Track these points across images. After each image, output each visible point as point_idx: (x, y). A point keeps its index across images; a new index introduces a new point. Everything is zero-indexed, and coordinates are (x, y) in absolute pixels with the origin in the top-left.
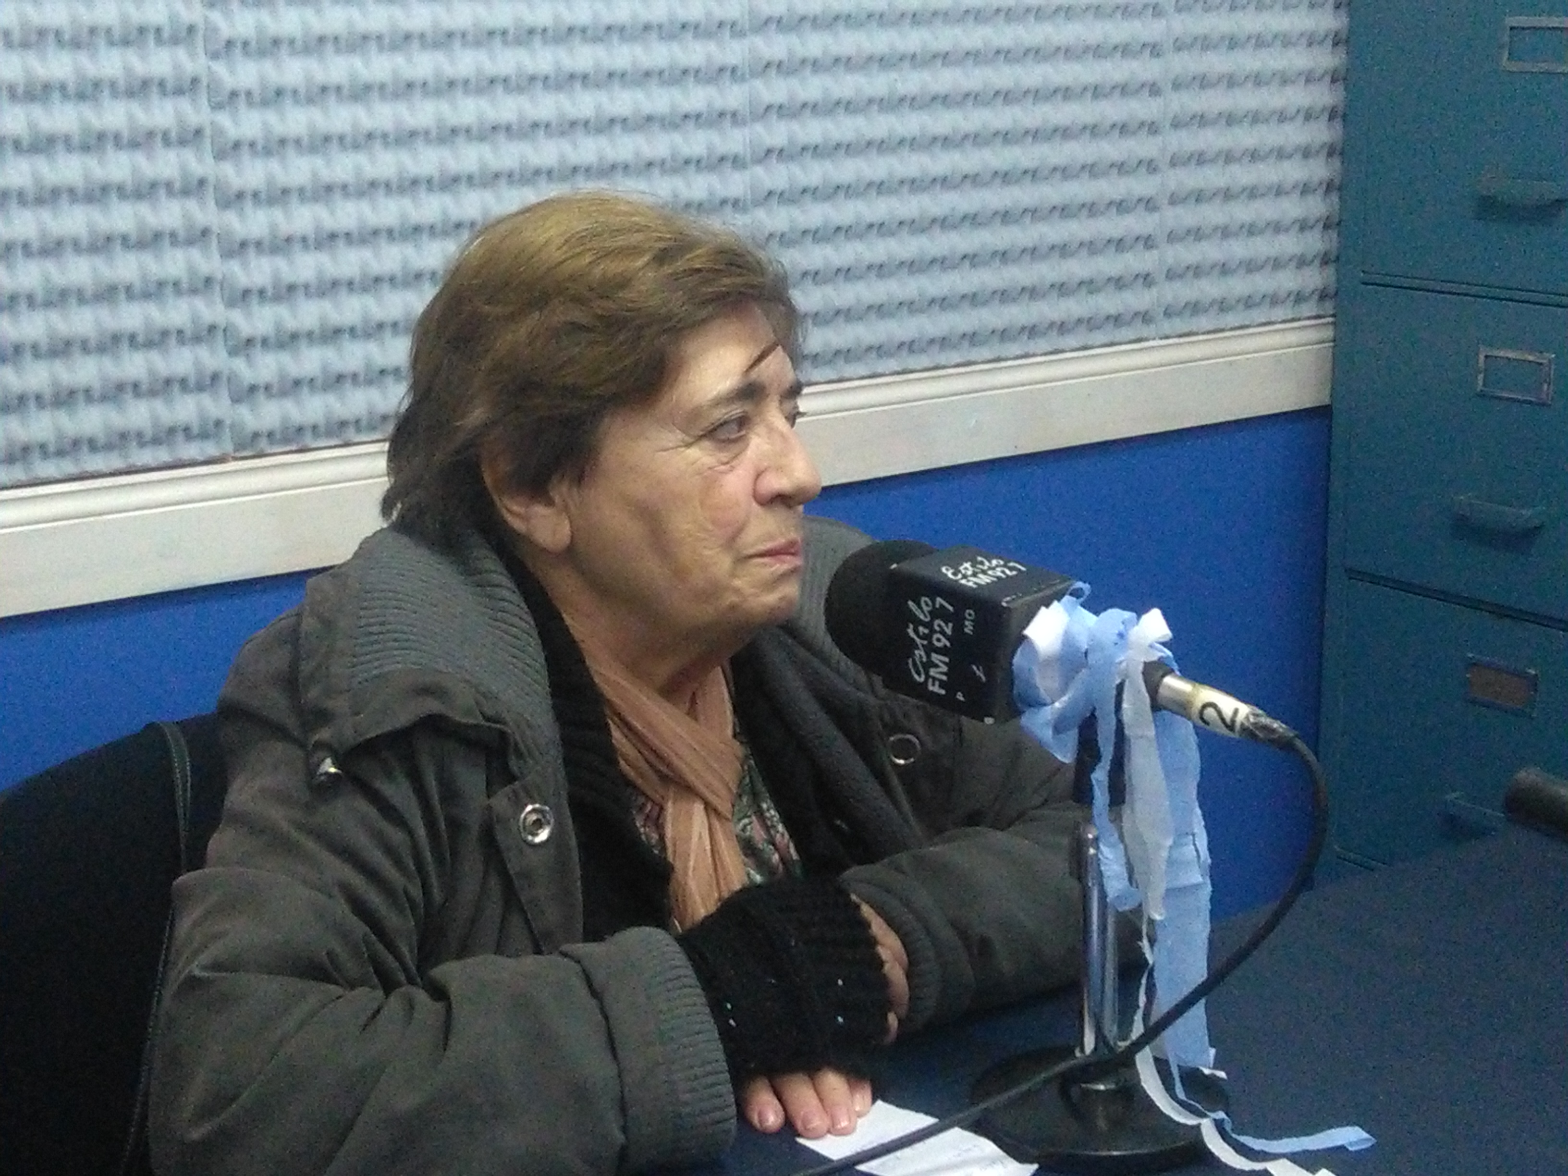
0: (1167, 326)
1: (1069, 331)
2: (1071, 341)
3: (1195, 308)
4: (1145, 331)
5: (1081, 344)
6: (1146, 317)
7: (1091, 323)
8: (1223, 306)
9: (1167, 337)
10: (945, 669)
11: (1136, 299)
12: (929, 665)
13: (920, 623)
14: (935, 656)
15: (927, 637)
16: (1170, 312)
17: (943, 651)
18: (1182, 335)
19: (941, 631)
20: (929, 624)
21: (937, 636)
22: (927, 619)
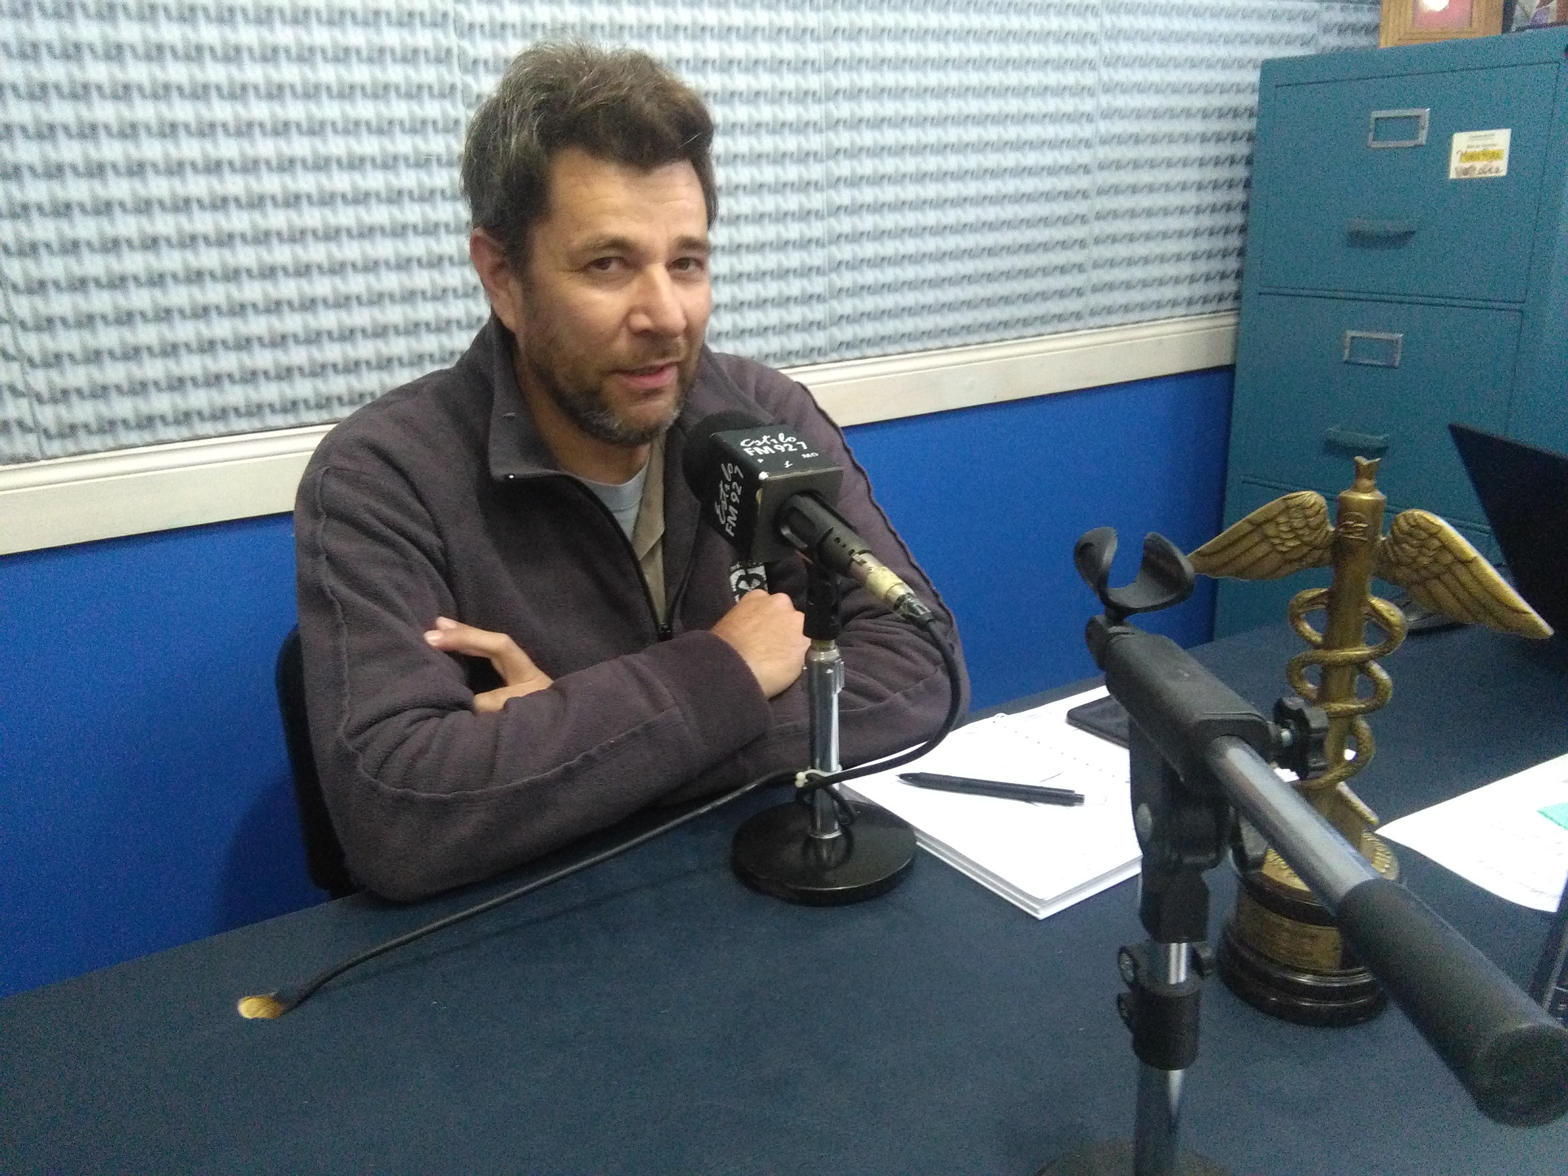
0: (1092, 322)
1: (1030, 325)
2: (1031, 331)
3: (1109, 310)
4: (1078, 325)
5: (1037, 333)
6: (1078, 316)
7: (1043, 320)
8: (1126, 309)
9: (1091, 328)
10: (735, 519)
11: (1073, 304)
12: (728, 513)
13: (726, 482)
14: (731, 508)
15: (729, 493)
16: (1093, 313)
17: (735, 505)
18: (1101, 327)
19: (735, 491)
20: (730, 484)
21: (733, 494)
22: (730, 480)
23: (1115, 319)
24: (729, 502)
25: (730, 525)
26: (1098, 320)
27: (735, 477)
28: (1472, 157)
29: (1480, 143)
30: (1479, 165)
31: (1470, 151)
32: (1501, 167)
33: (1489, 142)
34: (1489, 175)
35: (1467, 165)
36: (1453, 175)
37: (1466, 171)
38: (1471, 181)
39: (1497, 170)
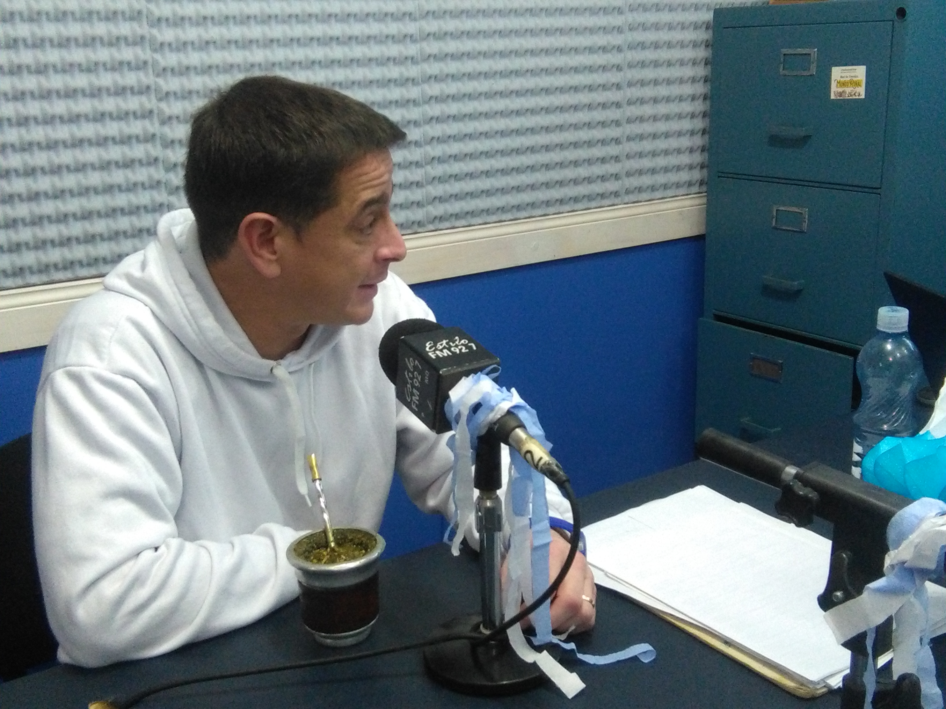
0: (626, 198)
2: (580, 206)
3: (640, 190)
4: (616, 201)
5: (585, 207)
6: (616, 194)
7: (590, 198)
8: (653, 188)
9: (626, 203)
10: (418, 398)
11: (611, 186)
12: (412, 394)
13: (409, 371)
14: (415, 391)
15: (411, 379)
16: (628, 192)
17: (417, 388)
18: (634, 202)
19: (417, 378)
20: (413, 373)
21: (415, 380)
22: (412, 370)
23: (645, 196)
24: (413, 386)
25: (414, 402)
26: (632, 197)
27: (415, 368)
28: (843, 84)
29: (848, 74)
30: (848, 90)
31: (842, 80)
32: (861, 92)
33: (853, 74)
34: (854, 97)
35: (840, 90)
36: (833, 97)
37: (841, 94)
38: (844, 100)
39: (859, 95)
